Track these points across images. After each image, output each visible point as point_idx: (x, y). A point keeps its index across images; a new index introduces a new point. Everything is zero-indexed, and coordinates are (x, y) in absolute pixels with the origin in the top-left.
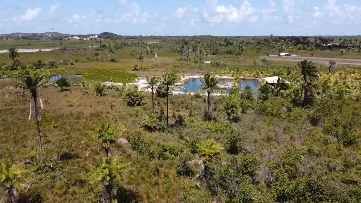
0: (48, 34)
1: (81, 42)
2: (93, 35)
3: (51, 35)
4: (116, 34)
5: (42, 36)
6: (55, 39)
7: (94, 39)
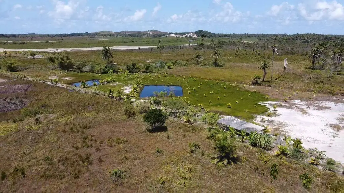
0: (150, 32)
1: (177, 40)
2: (188, 33)
3: (152, 33)
4: (210, 32)
5: (144, 33)
6: (155, 36)
7: (189, 37)
